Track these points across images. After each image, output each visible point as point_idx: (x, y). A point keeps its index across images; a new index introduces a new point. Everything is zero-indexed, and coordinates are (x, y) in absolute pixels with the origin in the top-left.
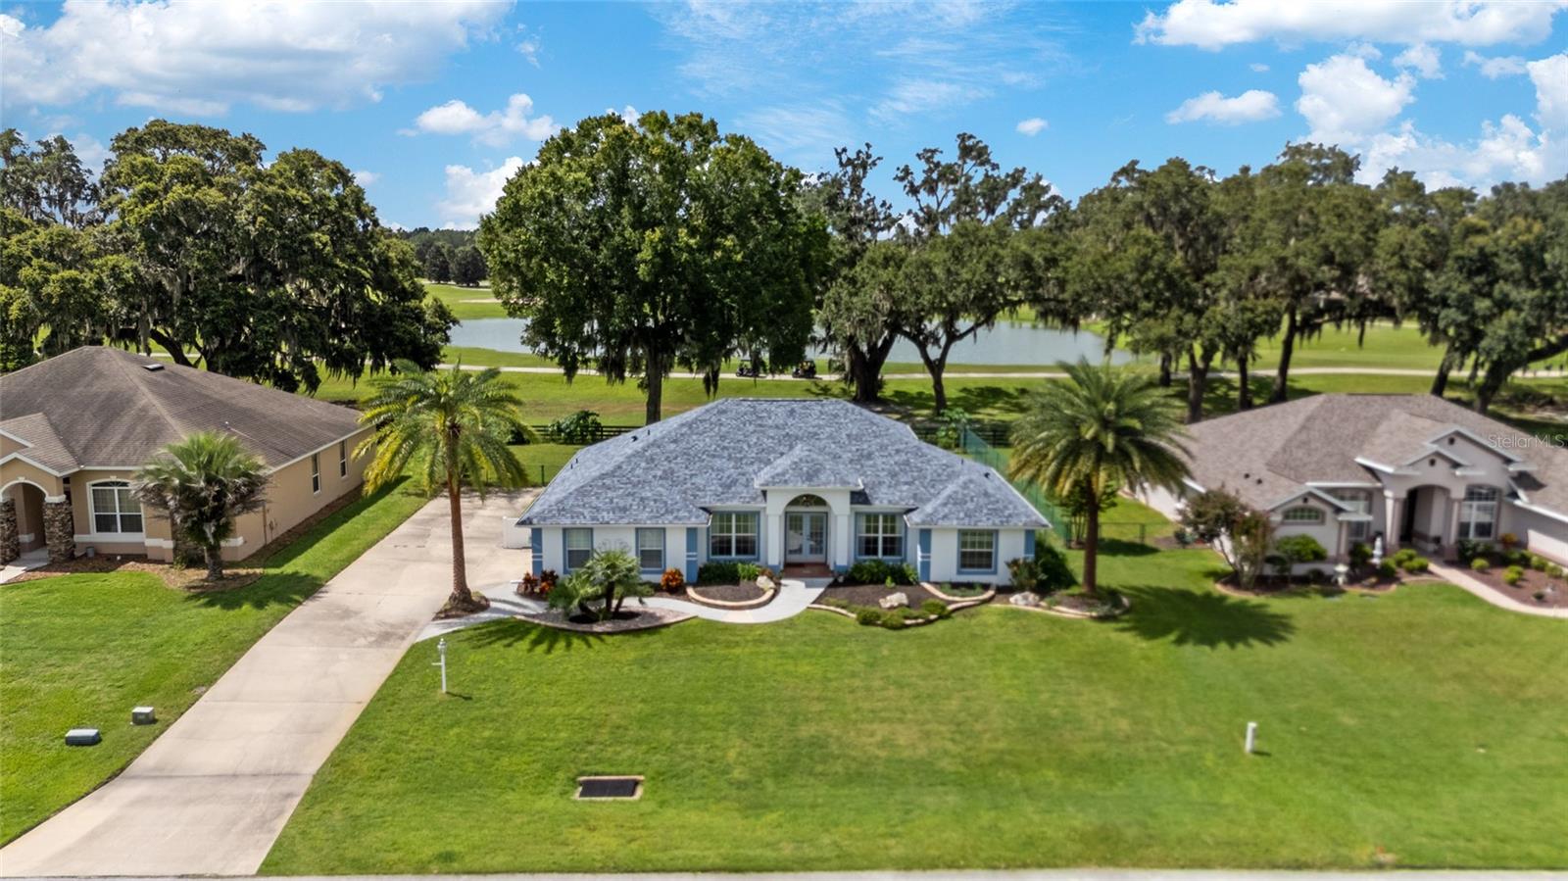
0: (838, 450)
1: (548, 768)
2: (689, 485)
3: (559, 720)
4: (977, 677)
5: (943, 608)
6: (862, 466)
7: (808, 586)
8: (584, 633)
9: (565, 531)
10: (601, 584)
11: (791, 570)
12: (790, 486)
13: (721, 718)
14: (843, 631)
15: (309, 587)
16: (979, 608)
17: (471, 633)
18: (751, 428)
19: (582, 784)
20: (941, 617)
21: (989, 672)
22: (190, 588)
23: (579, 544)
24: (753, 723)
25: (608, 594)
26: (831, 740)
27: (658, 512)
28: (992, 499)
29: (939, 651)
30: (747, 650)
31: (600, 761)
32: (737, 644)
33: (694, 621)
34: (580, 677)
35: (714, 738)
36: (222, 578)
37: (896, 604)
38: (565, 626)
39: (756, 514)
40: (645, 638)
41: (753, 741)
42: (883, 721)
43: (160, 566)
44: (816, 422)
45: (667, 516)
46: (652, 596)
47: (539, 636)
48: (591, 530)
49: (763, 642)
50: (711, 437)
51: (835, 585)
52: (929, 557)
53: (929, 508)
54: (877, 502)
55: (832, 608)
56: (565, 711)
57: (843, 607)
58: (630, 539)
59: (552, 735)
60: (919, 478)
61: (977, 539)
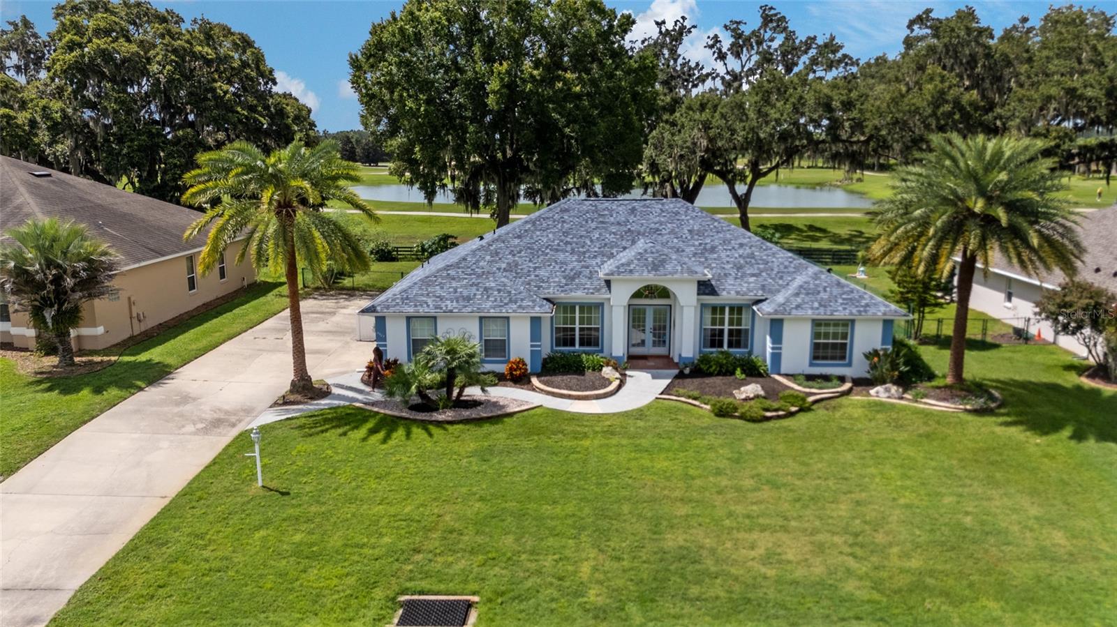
0: (681, 244)
1: (363, 584)
2: (533, 277)
3: (383, 522)
4: (862, 476)
5: (804, 400)
6: (706, 259)
7: (654, 377)
8: (423, 421)
9: (409, 319)
10: (440, 371)
11: (635, 362)
12: (636, 276)
13: (570, 521)
14: (697, 423)
15: (158, 374)
16: (839, 400)
17: (303, 421)
18: (593, 225)
19: (402, 605)
20: (801, 410)
21: (873, 470)
22: (37, 373)
23: (422, 332)
24: (609, 529)
25: (448, 383)
26: (705, 553)
27: (501, 301)
28: (846, 289)
29: (810, 446)
30: (596, 442)
31: (427, 575)
32: (585, 436)
33: (538, 411)
34: (412, 471)
35: (564, 547)
36: (73, 364)
37: (752, 396)
38: (404, 414)
39: (599, 306)
40: (487, 428)
41: (610, 552)
42: (763, 529)
43: (23, 353)
44: (657, 219)
45: (510, 305)
46: (495, 385)
47: (377, 424)
48: (435, 318)
49: (613, 433)
50: (554, 233)
51: (681, 376)
52: (780, 348)
53: (780, 298)
54: (724, 293)
55: (683, 399)
56: (392, 510)
57: (695, 399)
58: (473, 328)
59: (373, 540)
60: (765, 270)
61: (831, 330)
